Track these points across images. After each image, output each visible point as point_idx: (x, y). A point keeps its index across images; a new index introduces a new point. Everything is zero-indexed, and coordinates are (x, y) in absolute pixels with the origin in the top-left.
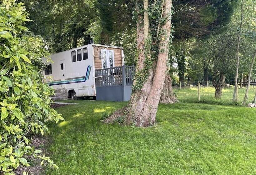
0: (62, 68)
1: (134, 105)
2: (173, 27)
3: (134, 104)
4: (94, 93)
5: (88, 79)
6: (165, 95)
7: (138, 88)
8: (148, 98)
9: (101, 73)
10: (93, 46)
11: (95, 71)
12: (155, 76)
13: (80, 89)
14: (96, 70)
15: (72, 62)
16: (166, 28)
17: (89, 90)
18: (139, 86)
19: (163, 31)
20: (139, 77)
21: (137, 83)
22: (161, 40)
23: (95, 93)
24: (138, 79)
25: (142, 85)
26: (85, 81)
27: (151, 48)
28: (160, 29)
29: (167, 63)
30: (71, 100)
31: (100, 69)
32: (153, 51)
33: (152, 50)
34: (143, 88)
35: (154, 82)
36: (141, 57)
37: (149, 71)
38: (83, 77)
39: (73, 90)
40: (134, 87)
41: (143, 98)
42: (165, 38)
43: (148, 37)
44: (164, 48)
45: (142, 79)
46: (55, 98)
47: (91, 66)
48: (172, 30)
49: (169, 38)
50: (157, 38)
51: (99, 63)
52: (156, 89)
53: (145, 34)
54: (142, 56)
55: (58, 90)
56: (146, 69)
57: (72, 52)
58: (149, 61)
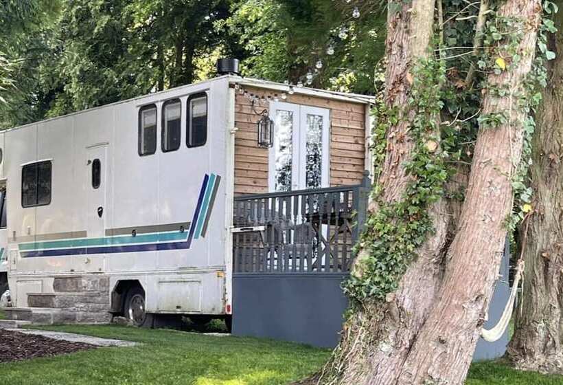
0: (96, 182)
1: (351, 366)
2: (550, 6)
3: (354, 366)
4: (225, 301)
5: (203, 235)
6: (542, 333)
7: (374, 289)
8: (420, 340)
9: (259, 212)
10: (231, 86)
11: (236, 200)
12: (457, 235)
13: (167, 278)
14: (240, 199)
15: (141, 155)
16: (515, 12)
17: (201, 287)
18: (377, 279)
19: (501, 25)
20: (380, 238)
21: (370, 264)
22: (490, 70)
23: (230, 303)
24: (377, 249)
25: (390, 277)
26: (185, 246)
27: (441, 104)
28: (489, 17)
29: (516, 177)
30: (123, 325)
31: (259, 191)
32: (451, 117)
33: (445, 113)
34: (398, 292)
35: (450, 266)
36: (394, 145)
37: (431, 214)
38: (182, 227)
39: (137, 282)
40: (355, 282)
41: (395, 340)
42: (508, 61)
43: (427, 51)
44: (502, 104)
45: (393, 248)
46: (55, 315)
47: (219, 178)
48: (546, 22)
49: (529, 62)
50: (474, 59)
51: (255, 167)
52: (455, 302)
53: (418, 35)
54: (401, 141)
55: (71, 278)
56: (415, 205)
57: (143, 108)
58: (430, 166)
